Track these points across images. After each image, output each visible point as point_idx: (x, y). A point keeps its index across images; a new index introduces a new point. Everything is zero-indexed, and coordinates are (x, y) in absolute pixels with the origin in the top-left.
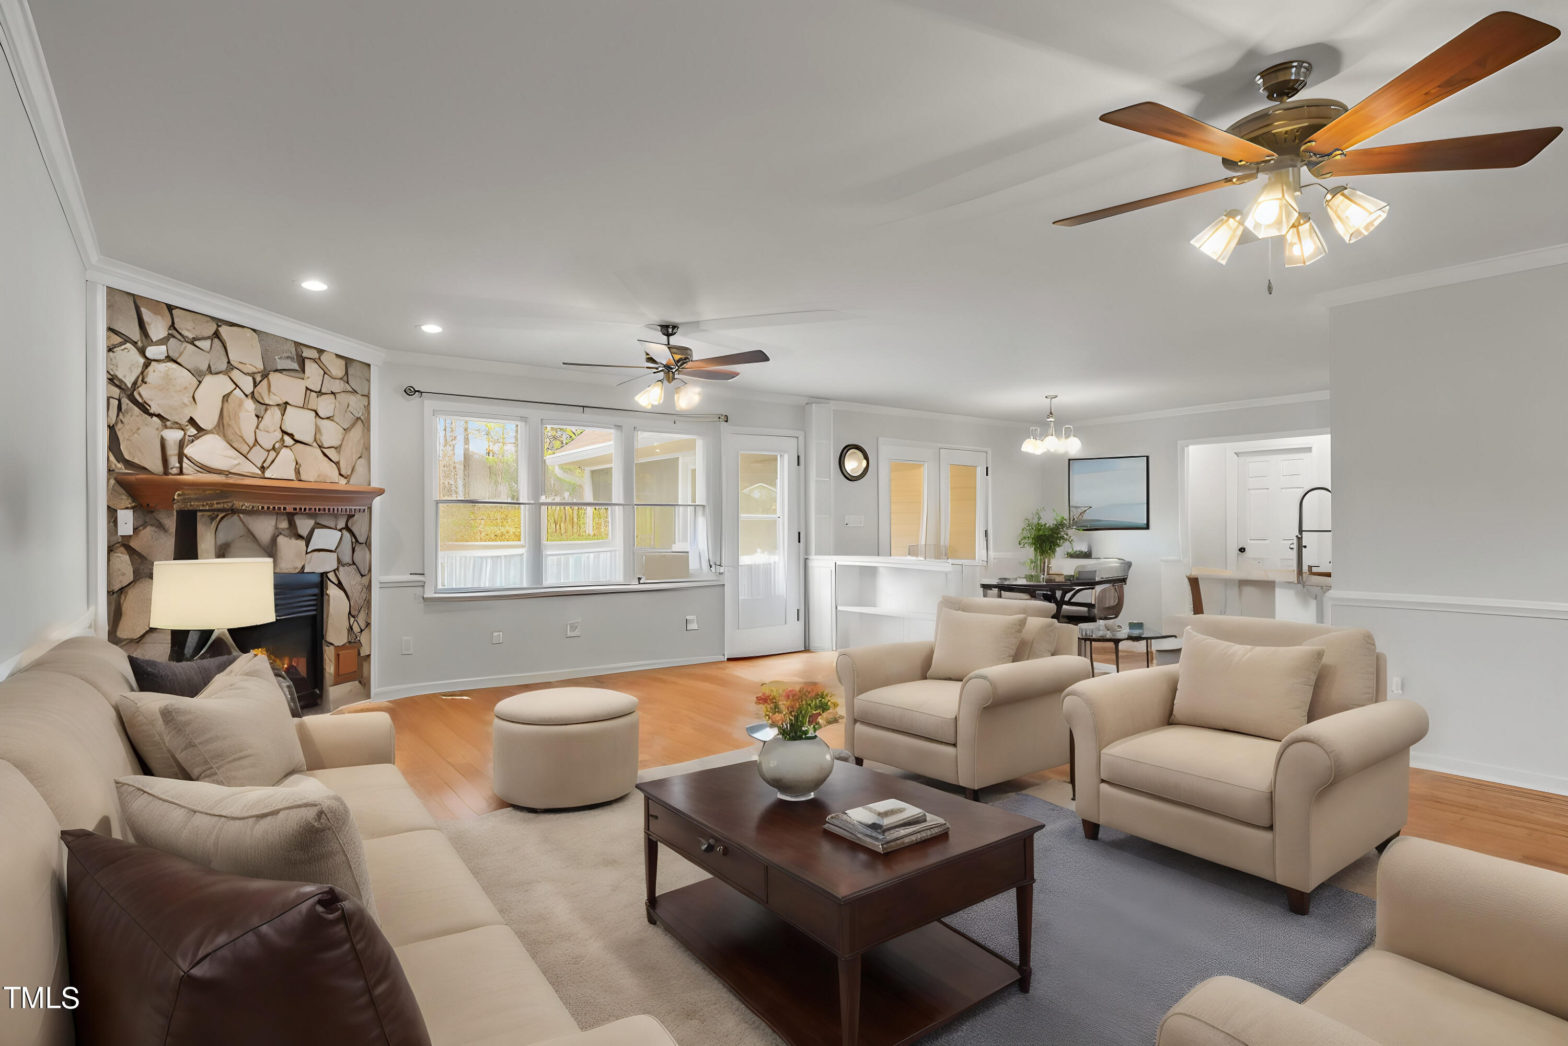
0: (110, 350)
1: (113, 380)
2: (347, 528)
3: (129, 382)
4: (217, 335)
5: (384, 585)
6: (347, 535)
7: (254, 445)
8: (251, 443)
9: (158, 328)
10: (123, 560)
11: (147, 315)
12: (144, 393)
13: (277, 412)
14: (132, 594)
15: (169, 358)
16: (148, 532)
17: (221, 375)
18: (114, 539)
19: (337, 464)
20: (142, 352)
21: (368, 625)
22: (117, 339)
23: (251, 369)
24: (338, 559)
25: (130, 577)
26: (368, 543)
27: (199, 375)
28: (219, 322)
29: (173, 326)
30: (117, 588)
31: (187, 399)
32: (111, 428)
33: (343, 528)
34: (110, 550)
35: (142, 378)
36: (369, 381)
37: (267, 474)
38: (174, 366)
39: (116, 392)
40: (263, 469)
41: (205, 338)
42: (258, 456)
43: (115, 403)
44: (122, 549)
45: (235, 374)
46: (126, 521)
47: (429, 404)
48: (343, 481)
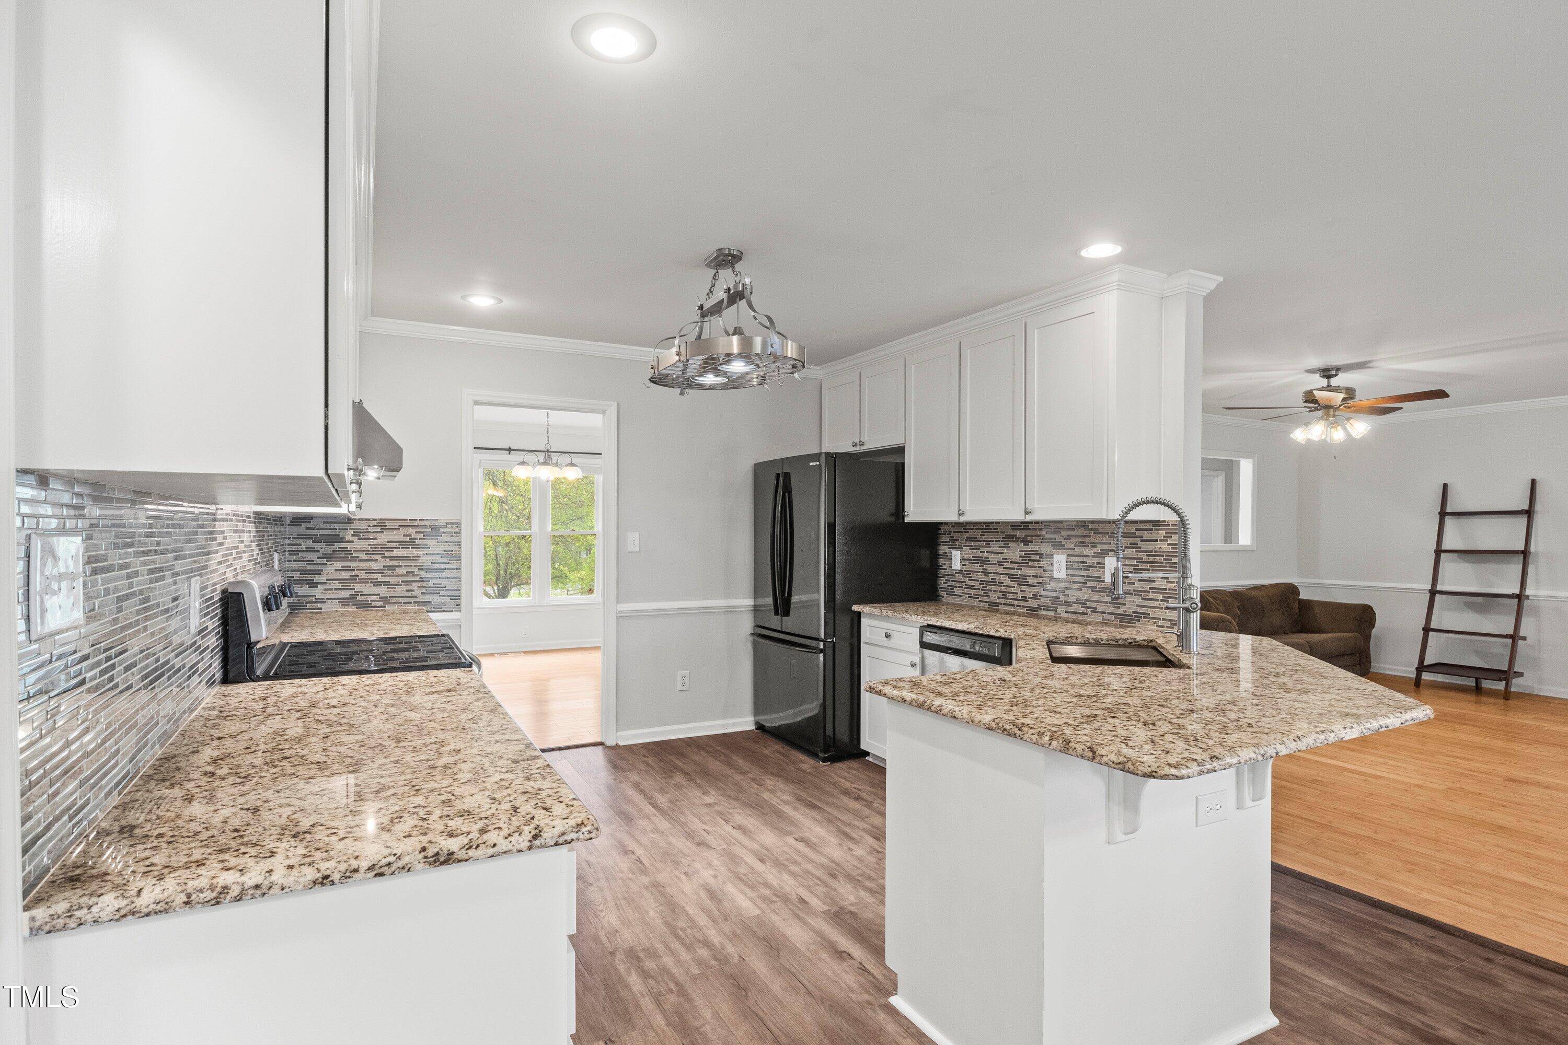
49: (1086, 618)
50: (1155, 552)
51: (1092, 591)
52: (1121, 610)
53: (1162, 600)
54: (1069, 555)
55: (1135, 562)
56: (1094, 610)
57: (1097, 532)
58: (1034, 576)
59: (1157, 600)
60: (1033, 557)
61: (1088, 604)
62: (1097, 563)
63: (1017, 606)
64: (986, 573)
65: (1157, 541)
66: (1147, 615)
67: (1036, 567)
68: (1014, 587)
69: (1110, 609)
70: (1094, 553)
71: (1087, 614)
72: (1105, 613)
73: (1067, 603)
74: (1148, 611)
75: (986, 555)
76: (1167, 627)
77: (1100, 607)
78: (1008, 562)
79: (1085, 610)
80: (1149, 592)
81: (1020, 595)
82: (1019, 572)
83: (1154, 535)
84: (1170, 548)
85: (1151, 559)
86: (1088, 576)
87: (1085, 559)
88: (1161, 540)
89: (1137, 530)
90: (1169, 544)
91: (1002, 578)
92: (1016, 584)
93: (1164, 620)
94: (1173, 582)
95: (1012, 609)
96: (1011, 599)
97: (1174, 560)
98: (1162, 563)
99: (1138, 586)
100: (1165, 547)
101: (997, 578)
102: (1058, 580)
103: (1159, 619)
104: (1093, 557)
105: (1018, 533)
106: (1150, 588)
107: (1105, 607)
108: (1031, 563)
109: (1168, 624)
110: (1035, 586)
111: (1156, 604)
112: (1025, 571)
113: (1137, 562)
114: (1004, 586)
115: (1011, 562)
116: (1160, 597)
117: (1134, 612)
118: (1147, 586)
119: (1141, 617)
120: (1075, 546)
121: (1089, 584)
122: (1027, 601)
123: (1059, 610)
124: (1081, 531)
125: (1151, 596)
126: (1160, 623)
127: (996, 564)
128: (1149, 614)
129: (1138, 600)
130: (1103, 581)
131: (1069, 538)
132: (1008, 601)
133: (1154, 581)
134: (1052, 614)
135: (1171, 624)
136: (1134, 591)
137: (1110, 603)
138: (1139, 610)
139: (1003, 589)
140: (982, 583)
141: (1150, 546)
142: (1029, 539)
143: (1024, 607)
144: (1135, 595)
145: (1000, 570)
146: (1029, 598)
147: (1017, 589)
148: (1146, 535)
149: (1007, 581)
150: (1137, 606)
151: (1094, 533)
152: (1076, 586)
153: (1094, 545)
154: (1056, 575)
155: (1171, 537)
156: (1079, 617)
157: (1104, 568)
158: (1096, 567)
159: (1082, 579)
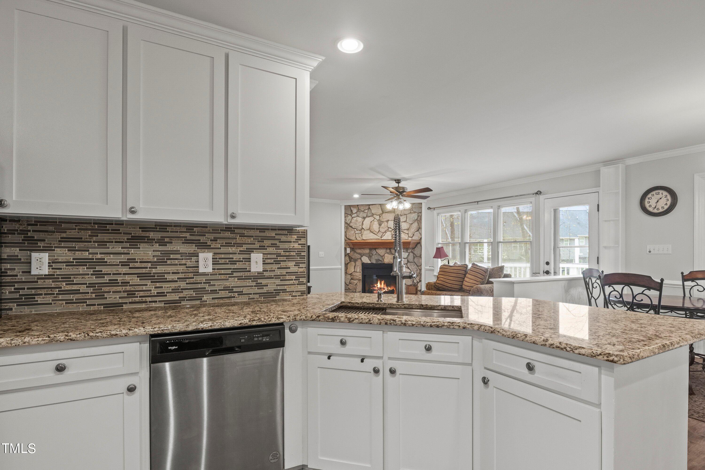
0: (345, 217)
1: (346, 223)
2: (412, 252)
3: (349, 222)
4: (369, 208)
5: (427, 270)
6: (411, 254)
7: (379, 232)
8: (377, 231)
9: (355, 211)
10: (347, 258)
11: (352, 209)
12: (351, 224)
13: (386, 223)
14: (349, 265)
15: (358, 216)
16: (352, 252)
17: (370, 217)
18: (346, 254)
19: (408, 234)
20: (351, 216)
21: (420, 281)
22: (346, 215)
23: (379, 214)
24: (408, 260)
25: (349, 261)
26: (420, 257)
27: (364, 218)
28: (369, 205)
29: (358, 209)
30: (346, 263)
31: (361, 224)
32: (345, 232)
33: (410, 252)
34: (345, 256)
35: (351, 222)
36: (421, 208)
37: (383, 238)
38: (358, 217)
39: (346, 225)
40: (381, 237)
41: (366, 210)
42: (380, 235)
43: (346, 227)
44: (348, 256)
45: (375, 216)
46: (348, 250)
47: (436, 212)
48: (410, 239)
49: (233, 300)
50: (290, 249)
51: (238, 279)
52: (265, 290)
53: (295, 280)
54: (214, 253)
55: (275, 256)
56: (241, 293)
57: (242, 236)
58: (173, 273)
59: (292, 280)
60: (172, 256)
61: (235, 290)
62: (243, 259)
63: (150, 302)
64: (99, 274)
65: (291, 242)
66: (284, 291)
67: (177, 265)
68: (147, 285)
69: (257, 290)
70: (240, 251)
71: (234, 297)
72: (251, 294)
73: (214, 292)
74: (286, 287)
75: (99, 256)
76: (299, 296)
77: (245, 290)
78: (137, 262)
79: (232, 294)
80: (286, 275)
81: (154, 292)
82: (154, 271)
83: (289, 238)
84: (300, 247)
85: (287, 254)
86: (233, 269)
87: (231, 256)
88: (294, 242)
89: (276, 234)
90: (299, 244)
91: (127, 278)
92: (149, 283)
93: (296, 291)
94: (303, 268)
95: (144, 306)
96: (140, 297)
97: (303, 254)
98: (295, 256)
99: (278, 272)
100: (296, 246)
101: (120, 279)
102: (204, 274)
103: (294, 292)
104: (239, 254)
105: (152, 235)
106: (286, 273)
107: (250, 290)
108: (169, 262)
109: (299, 294)
110: (177, 281)
111: (291, 282)
112: (160, 269)
113: (277, 256)
114: (130, 286)
115: (140, 262)
116: (294, 277)
117: (274, 290)
118: (284, 271)
119: (280, 293)
120: (221, 246)
121: (235, 274)
122: (166, 296)
123: (205, 298)
124: (228, 234)
125: (287, 277)
126: (294, 294)
127: (118, 265)
128: (286, 290)
129: (278, 282)
130: (250, 271)
131: (215, 240)
132: (137, 299)
133: (290, 268)
134: (198, 302)
135: (301, 293)
136: (274, 276)
137: (255, 286)
138: (279, 288)
139: (128, 288)
140: (91, 285)
141: (286, 246)
142: (166, 240)
143: (159, 301)
144: (275, 278)
145: (125, 270)
146: (167, 293)
147: (150, 285)
148: (283, 238)
149: (136, 280)
150: (277, 285)
151: (240, 236)
152: (223, 277)
153: (240, 245)
154: (202, 270)
155: (301, 240)
156: (227, 301)
157: (250, 261)
158: (242, 261)
159: (229, 272)
